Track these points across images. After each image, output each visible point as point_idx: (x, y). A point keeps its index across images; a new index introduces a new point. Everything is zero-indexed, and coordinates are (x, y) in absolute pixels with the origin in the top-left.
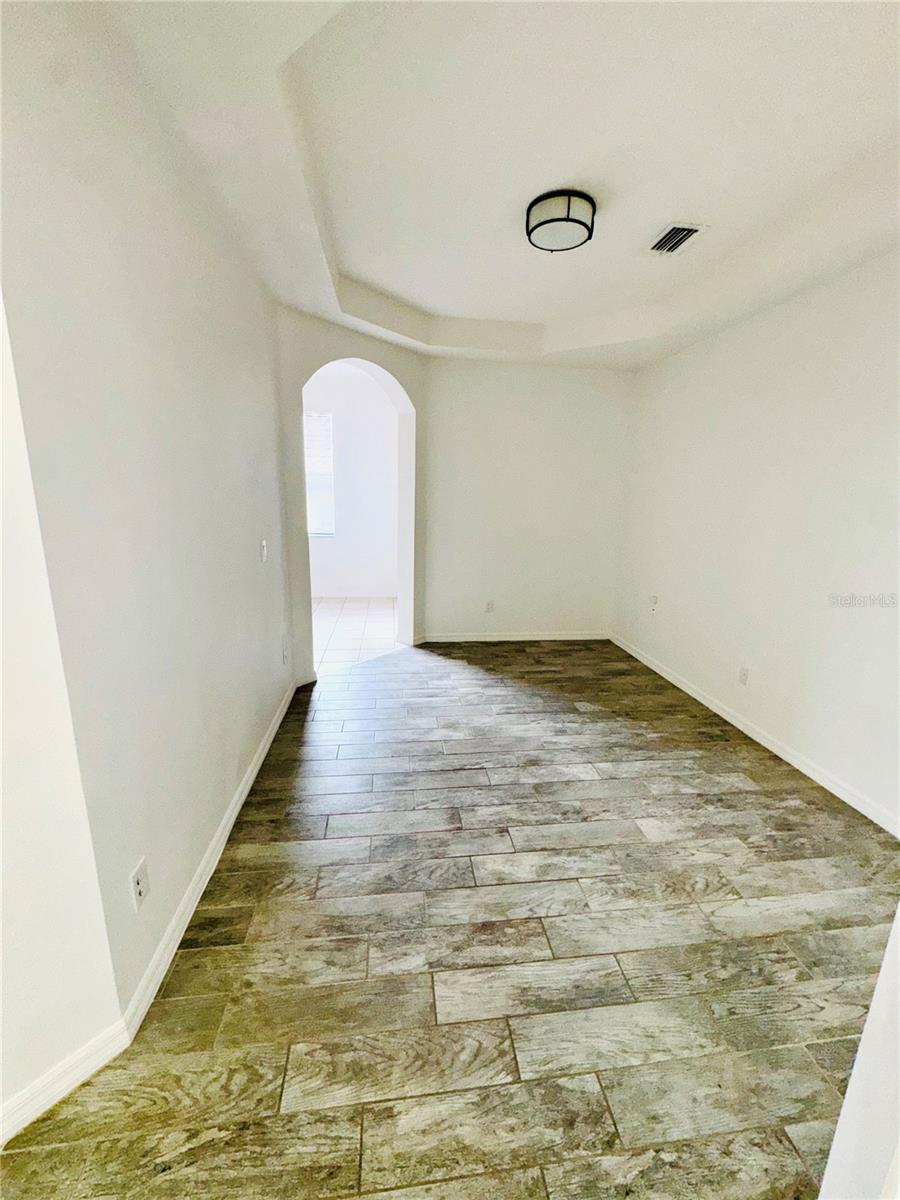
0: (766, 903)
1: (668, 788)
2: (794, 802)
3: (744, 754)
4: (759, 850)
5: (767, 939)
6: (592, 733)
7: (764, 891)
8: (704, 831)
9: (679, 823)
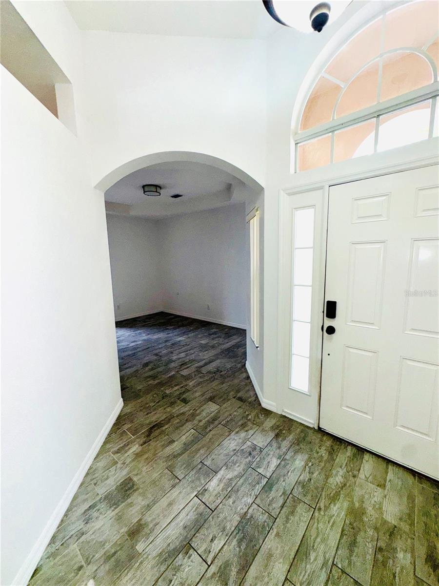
0: (228, 344)
1: (202, 335)
2: (226, 330)
3: (213, 326)
4: (224, 338)
5: (231, 347)
6: (177, 332)
7: (228, 343)
8: (213, 339)
9: (207, 340)
